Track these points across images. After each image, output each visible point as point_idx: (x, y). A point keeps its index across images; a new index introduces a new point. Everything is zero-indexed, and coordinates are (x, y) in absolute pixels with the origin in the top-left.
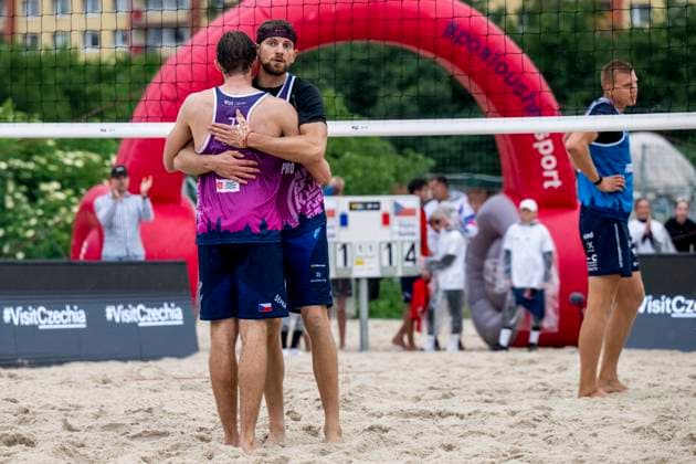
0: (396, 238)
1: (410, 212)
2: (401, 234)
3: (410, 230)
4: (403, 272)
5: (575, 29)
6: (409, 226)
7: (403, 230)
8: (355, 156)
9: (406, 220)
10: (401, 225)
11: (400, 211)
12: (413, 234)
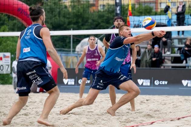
0: (4, 63)
1: (8, 57)
2: (5, 62)
3: (8, 61)
4: (6, 72)
5: (84, 11)
6: (8, 60)
7: (6, 62)
8: (10, 42)
9: (7, 59)
10: (5, 60)
11: (5, 56)
12: (9, 63)
